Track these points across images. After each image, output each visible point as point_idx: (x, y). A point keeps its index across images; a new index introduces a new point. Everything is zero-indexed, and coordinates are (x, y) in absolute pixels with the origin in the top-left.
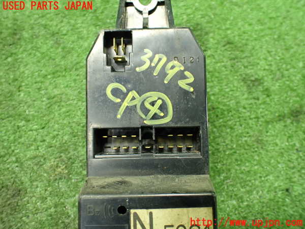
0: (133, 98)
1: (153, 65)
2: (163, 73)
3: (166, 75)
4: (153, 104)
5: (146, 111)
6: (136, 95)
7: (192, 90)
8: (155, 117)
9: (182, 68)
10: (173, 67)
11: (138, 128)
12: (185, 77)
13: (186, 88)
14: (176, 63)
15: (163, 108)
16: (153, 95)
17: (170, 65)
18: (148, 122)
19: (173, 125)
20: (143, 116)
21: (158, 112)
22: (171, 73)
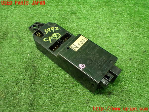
0: (50, 38)
1: (48, 31)
2: (51, 31)
3: (52, 30)
4: (55, 36)
5: (55, 38)
6: (50, 37)
7: (59, 29)
8: (58, 37)
9: (54, 27)
10: (52, 29)
11: (56, 42)
12: (56, 28)
13: (58, 29)
14: (52, 28)
15: (57, 35)
16: (54, 35)
17: (51, 29)
18: (57, 39)
19: (62, 36)
20: (55, 39)
21: (57, 36)
22: (53, 30)
